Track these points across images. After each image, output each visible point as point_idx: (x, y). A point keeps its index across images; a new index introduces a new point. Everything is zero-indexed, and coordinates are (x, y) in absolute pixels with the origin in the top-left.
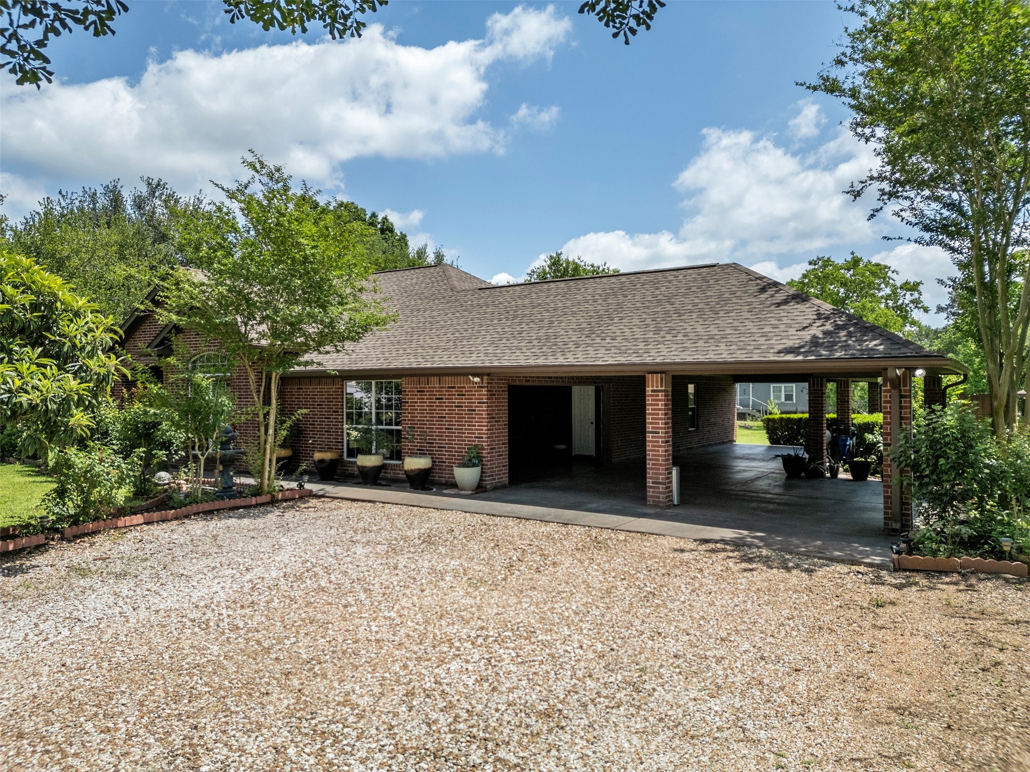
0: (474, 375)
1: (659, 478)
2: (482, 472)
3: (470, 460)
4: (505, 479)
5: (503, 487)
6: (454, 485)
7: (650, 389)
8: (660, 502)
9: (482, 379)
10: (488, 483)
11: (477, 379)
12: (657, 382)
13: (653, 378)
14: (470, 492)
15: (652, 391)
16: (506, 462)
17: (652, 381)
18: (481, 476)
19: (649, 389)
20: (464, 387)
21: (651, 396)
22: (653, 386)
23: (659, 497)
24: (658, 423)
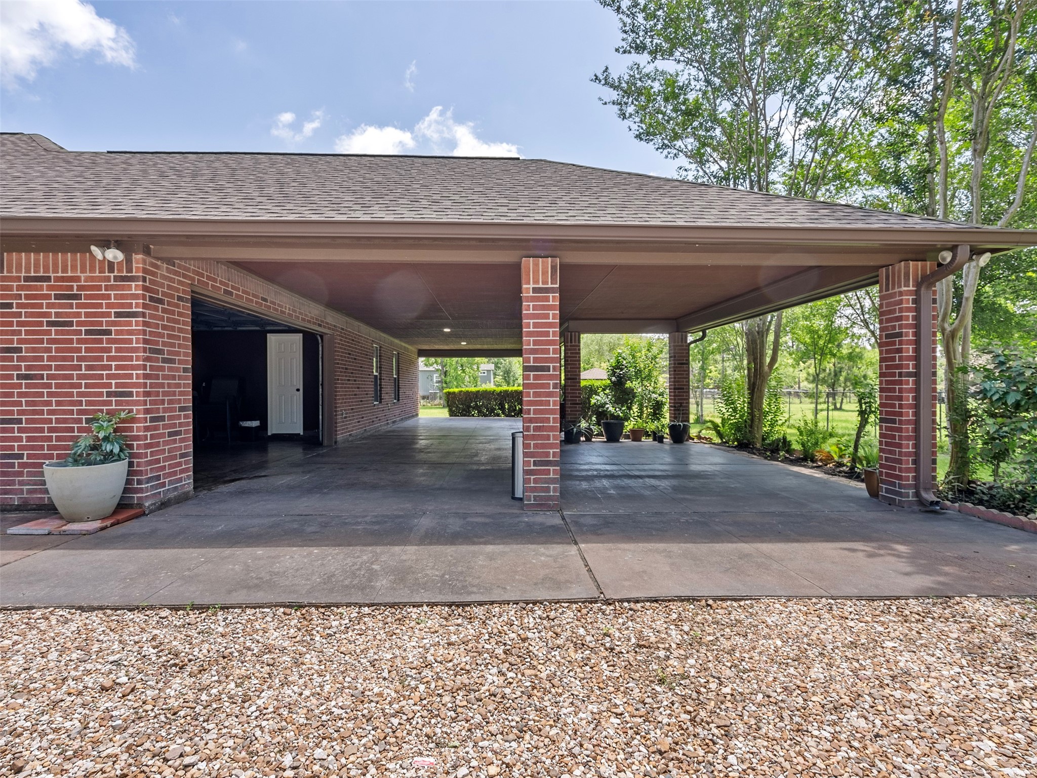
0: (105, 244)
1: (547, 454)
2: (130, 473)
3: (94, 448)
4: (187, 482)
5: (183, 499)
6: (48, 509)
7: (531, 286)
8: (550, 498)
9: (129, 261)
10: (147, 496)
11: (114, 255)
12: (545, 273)
13: (536, 265)
14: (97, 524)
15: (535, 290)
16: (188, 446)
17: (536, 272)
18: (128, 482)
19: (528, 288)
20: (77, 279)
21: (533, 299)
22: (536, 281)
23: (547, 490)
24: (547, 351)
